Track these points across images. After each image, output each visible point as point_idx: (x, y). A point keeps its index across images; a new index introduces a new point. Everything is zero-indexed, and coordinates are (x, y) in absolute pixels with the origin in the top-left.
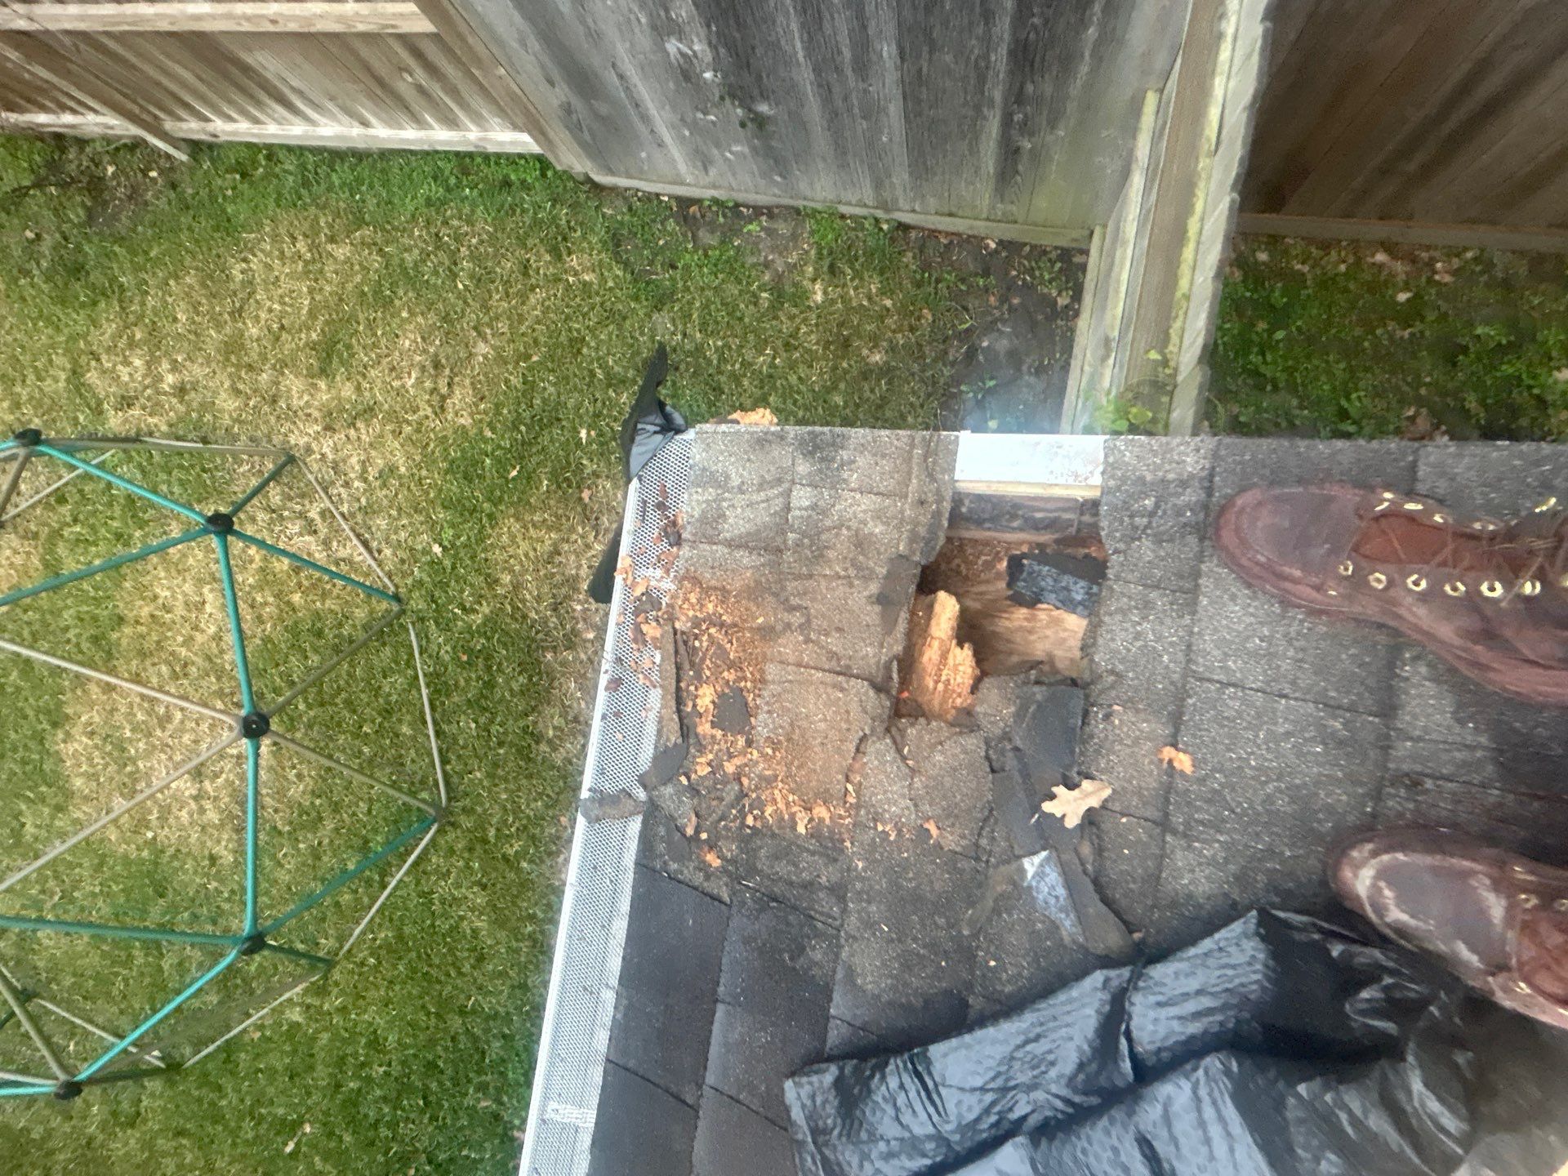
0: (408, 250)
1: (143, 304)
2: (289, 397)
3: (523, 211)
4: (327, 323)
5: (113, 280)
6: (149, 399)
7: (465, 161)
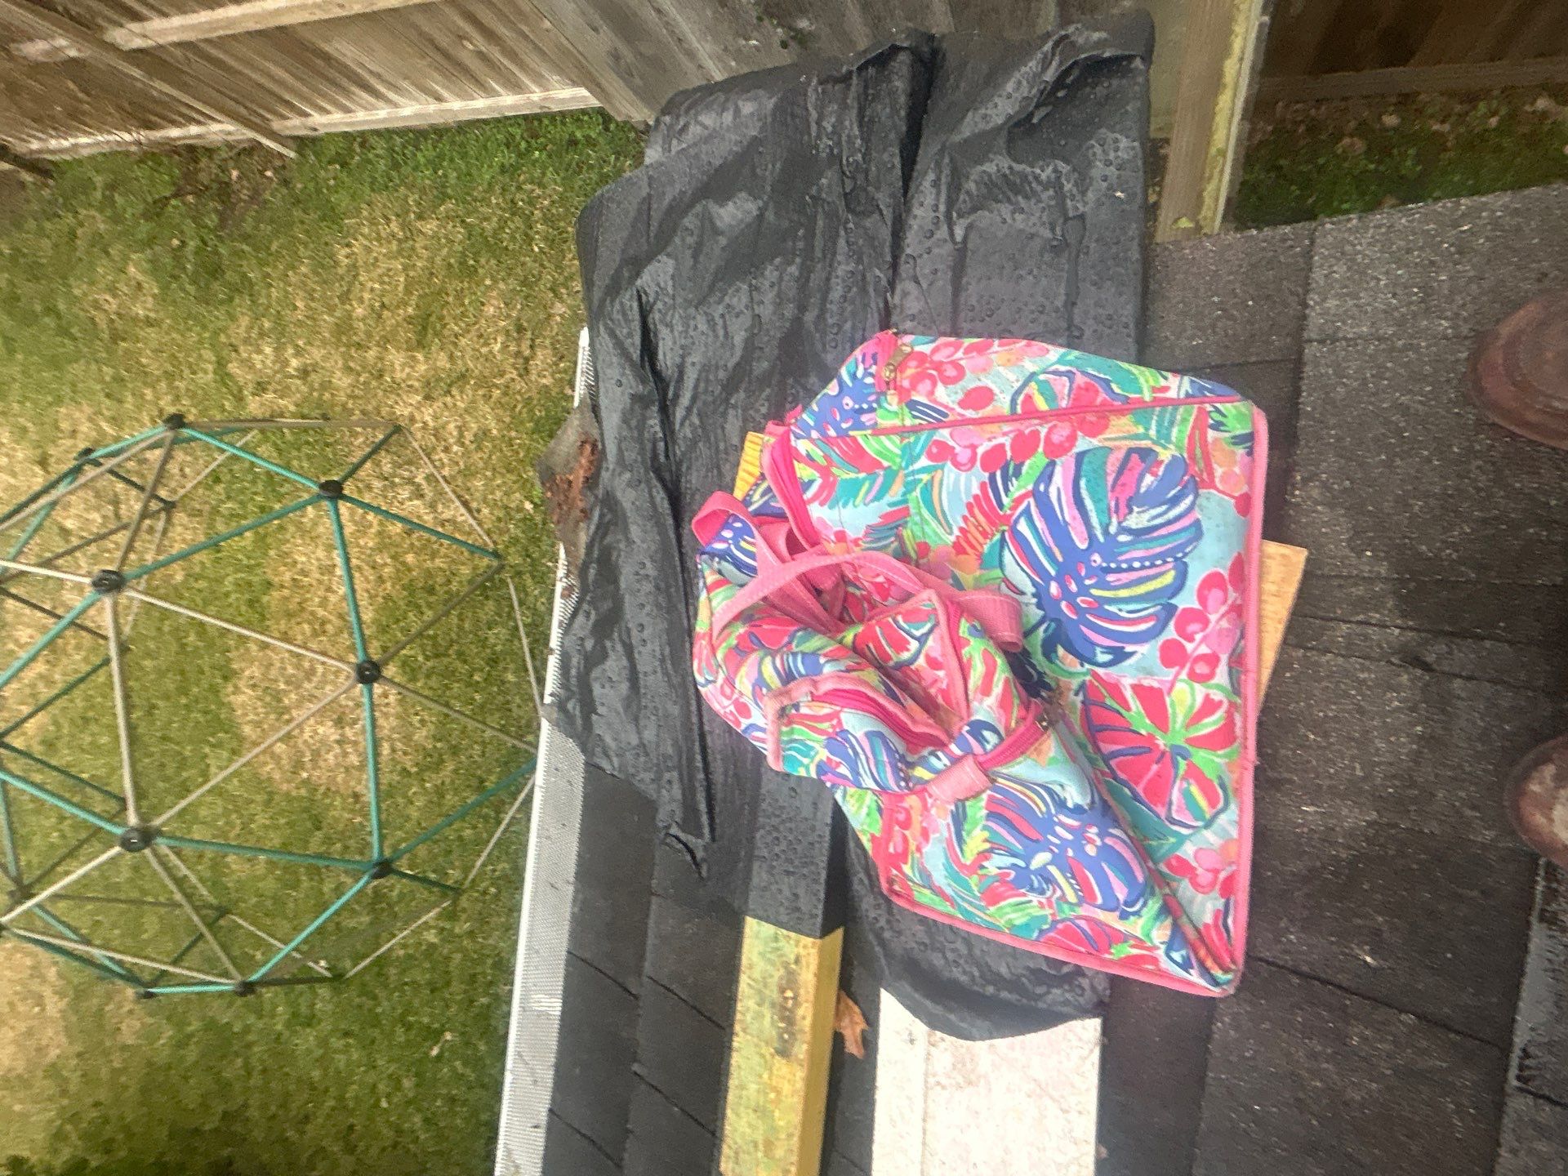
0: (487, 219)
1: (269, 296)
2: (393, 371)
3: (591, 167)
4: (420, 296)
5: (244, 276)
6: (279, 383)
7: (533, 123)
